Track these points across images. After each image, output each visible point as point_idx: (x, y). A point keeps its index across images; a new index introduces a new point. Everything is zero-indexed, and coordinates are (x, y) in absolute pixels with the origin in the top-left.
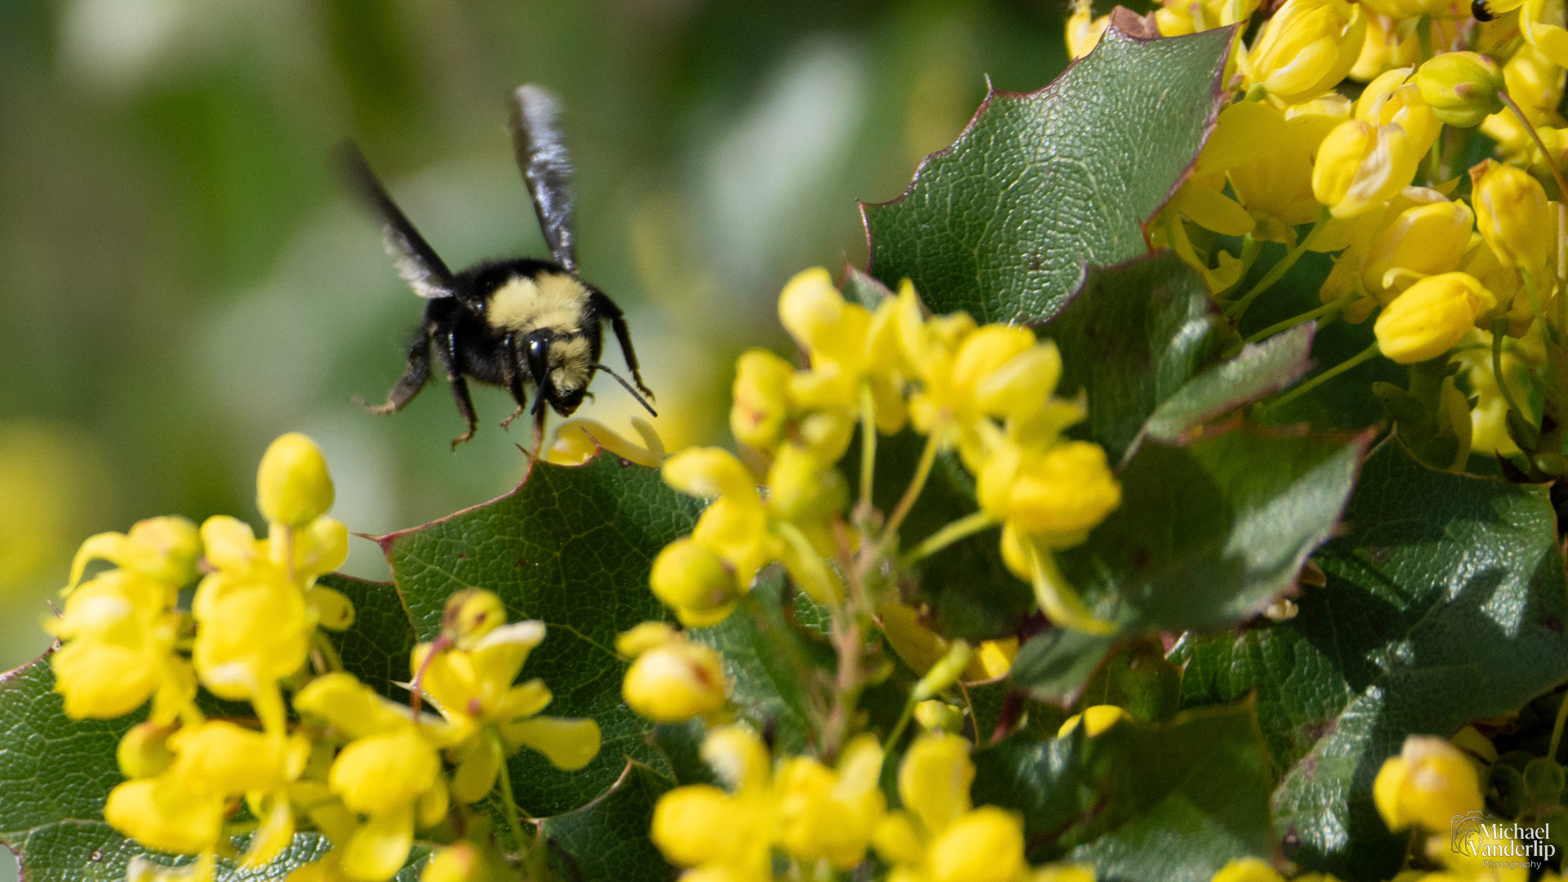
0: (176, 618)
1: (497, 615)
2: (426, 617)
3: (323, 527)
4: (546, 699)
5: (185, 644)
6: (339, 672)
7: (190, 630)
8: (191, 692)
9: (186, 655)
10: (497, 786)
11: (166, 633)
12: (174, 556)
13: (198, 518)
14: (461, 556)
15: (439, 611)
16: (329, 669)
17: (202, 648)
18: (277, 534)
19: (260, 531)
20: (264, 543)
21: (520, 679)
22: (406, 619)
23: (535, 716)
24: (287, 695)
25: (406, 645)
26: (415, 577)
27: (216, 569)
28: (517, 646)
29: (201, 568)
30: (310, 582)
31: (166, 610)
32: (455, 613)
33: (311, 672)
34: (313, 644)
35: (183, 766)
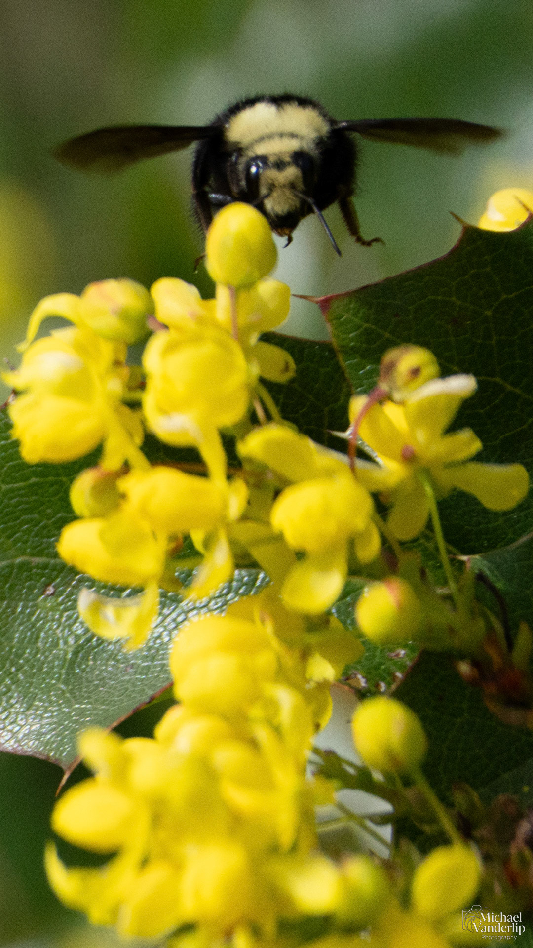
0: (125, 371)
1: (431, 369)
2: (361, 372)
3: (267, 288)
4: (477, 446)
5: (135, 395)
6: (278, 423)
7: (140, 383)
8: (139, 440)
9: (135, 405)
10: (429, 526)
11: (115, 386)
12: (123, 315)
13: (147, 281)
14: (397, 315)
15: (374, 366)
16: (269, 418)
17: (149, 400)
18: (222, 293)
19: (207, 290)
20: (212, 302)
21: (452, 428)
22: (343, 374)
23: (465, 462)
24: (229, 442)
25: (342, 398)
26: (352, 335)
27: (165, 327)
28: (449, 396)
29: (150, 325)
30: (253, 339)
31: (117, 363)
32: (392, 366)
33: (252, 421)
34: (254, 394)
35: (131, 507)
